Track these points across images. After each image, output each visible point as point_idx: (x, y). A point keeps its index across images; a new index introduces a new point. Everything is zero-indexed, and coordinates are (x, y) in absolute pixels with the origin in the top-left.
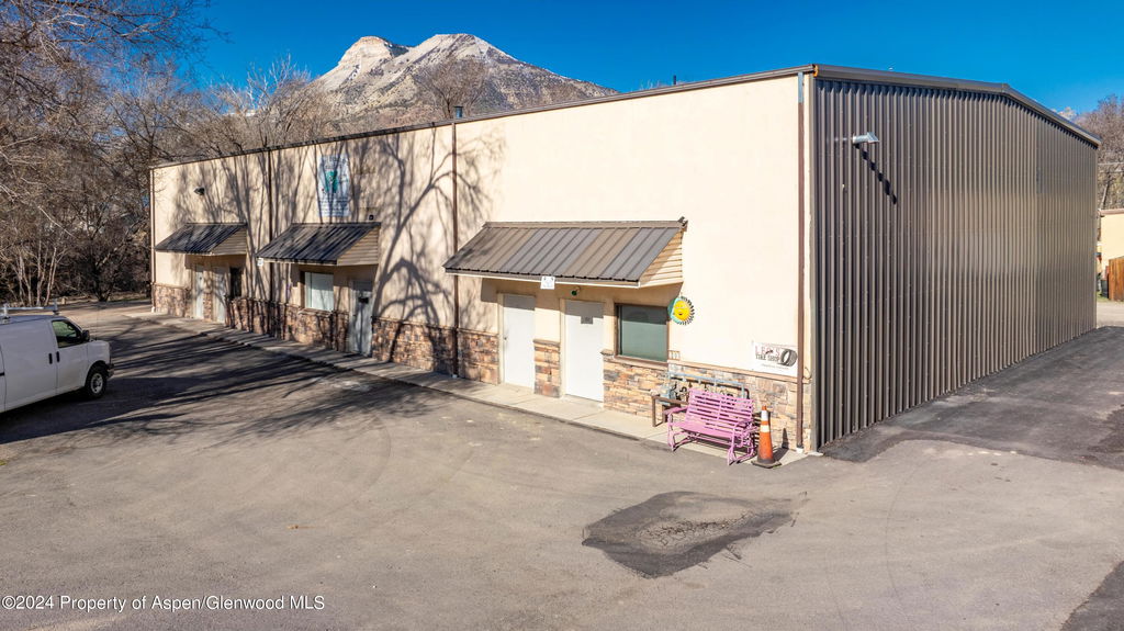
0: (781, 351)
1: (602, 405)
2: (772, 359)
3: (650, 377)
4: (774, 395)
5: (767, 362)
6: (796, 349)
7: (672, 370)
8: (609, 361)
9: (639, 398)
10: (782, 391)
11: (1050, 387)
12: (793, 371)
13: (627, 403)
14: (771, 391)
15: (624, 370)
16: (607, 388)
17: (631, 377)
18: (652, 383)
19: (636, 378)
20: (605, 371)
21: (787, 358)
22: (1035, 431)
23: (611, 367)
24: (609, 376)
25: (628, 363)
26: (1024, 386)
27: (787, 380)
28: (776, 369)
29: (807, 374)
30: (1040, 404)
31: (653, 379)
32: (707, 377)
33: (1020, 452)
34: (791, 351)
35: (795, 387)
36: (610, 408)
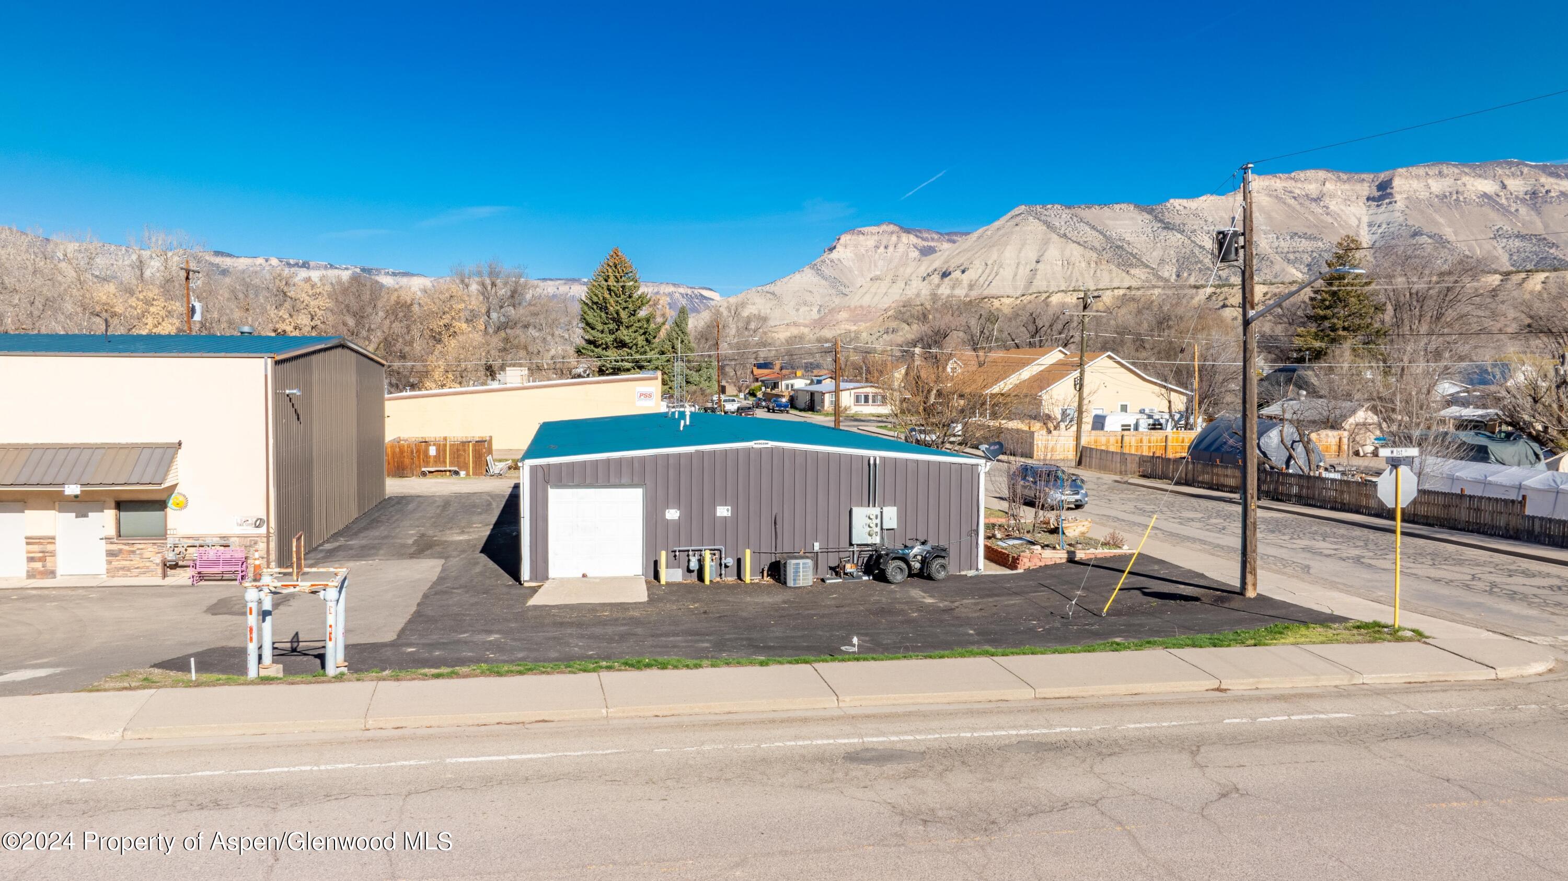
0: (255, 520)
1: (105, 576)
2: (249, 525)
3: (150, 549)
4: (250, 546)
5: (245, 527)
6: (265, 518)
7: (170, 541)
8: (112, 543)
9: (141, 565)
10: (256, 543)
11: (377, 534)
12: (263, 530)
13: (129, 570)
14: (248, 544)
15: (127, 548)
16: (109, 562)
17: (133, 552)
18: (152, 554)
19: (138, 552)
20: (107, 551)
21: (258, 523)
22: (382, 552)
23: (114, 547)
24: (110, 554)
25: (130, 542)
26: (362, 535)
27: (259, 536)
28: (251, 531)
29: (272, 531)
30: (376, 541)
31: (153, 550)
32: (201, 542)
33: (380, 560)
34: (261, 519)
35: (265, 540)
36: (113, 577)
